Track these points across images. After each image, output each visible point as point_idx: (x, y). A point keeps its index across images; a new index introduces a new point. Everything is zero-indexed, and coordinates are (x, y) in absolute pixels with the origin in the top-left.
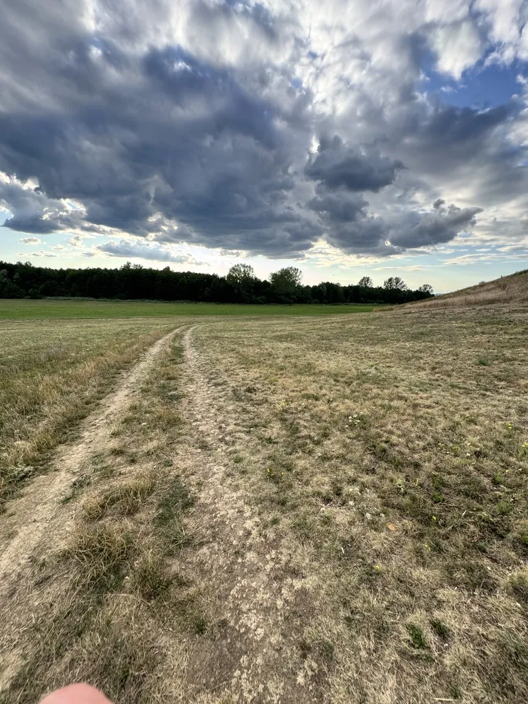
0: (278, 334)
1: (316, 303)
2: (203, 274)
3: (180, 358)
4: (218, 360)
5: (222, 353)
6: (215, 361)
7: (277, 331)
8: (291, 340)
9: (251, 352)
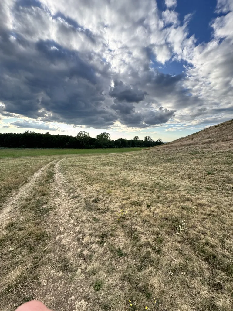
0: (104, 162)
1: (117, 147)
2: (65, 136)
3: (52, 179)
4: (74, 179)
5: (76, 174)
6: (72, 180)
7: (102, 161)
8: (111, 165)
9: (92, 173)
